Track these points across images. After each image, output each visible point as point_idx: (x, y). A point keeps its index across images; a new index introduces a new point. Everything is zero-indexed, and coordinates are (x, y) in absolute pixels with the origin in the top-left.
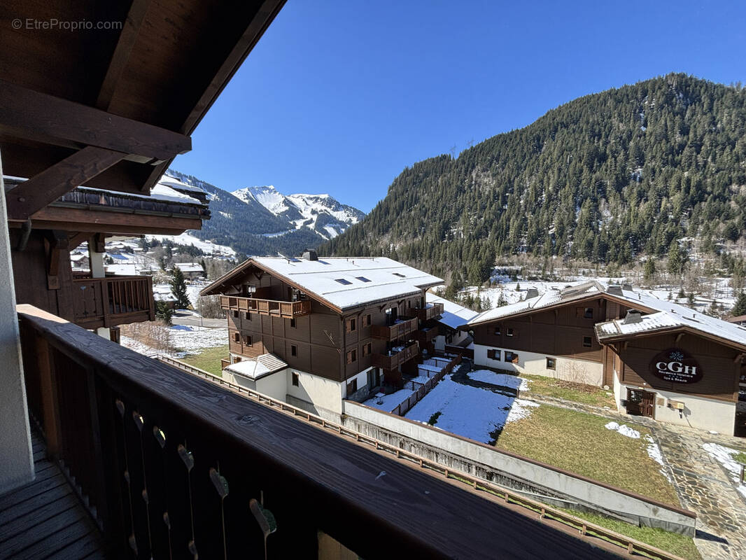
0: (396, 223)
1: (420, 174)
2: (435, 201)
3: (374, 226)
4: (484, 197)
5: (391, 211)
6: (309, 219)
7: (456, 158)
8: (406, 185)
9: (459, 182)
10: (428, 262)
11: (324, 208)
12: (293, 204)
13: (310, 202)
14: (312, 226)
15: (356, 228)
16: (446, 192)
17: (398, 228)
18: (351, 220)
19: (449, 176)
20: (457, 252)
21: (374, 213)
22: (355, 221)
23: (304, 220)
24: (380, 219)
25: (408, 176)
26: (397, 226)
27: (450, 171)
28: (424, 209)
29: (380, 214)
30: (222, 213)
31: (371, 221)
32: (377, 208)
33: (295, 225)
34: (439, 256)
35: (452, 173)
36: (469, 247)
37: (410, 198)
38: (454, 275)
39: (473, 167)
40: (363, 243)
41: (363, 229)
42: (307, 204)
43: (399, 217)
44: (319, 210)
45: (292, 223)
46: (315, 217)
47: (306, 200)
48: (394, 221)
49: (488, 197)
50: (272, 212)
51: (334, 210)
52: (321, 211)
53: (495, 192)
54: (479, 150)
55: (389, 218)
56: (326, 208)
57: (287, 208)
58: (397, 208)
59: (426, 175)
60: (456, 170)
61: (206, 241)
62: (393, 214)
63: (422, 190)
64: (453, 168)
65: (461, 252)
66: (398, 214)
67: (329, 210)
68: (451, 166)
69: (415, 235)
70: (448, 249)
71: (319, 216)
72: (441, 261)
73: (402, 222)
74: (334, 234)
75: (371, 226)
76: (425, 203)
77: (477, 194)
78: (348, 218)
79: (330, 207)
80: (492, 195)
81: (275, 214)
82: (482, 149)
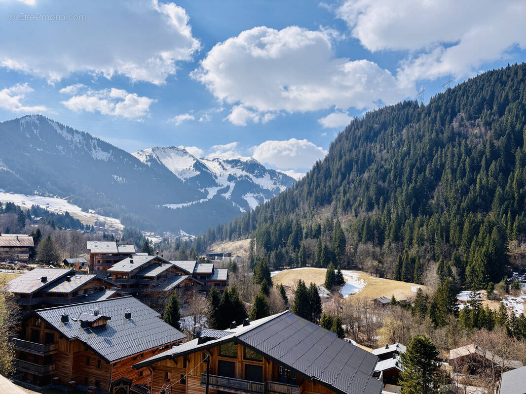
0: (342, 189)
1: (376, 125)
2: (399, 159)
3: (310, 193)
4: (474, 154)
5: (334, 173)
6: (225, 186)
7: (427, 103)
8: (354, 139)
9: (434, 133)
10: (393, 245)
11: (244, 173)
12: (206, 168)
13: (228, 167)
14: (227, 195)
15: (284, 196)
16: (415, 148)
17: (344, 196)
18: (278, 189)
19: (417, 127)
20: (442, 231)
21: (310, 177)
22: (283, 189)
23: (219, 188)
24: (318, 185)
25: (357, 128)
26: (342, 194)
27: (418, 120)
28: (382, 170)
29: (317, 178)
30: (115, 177)
31: (306, 188)
32: (314, 169)
33: (207, 193)
34: (411, 239)
35: (422, 123)
36: (461, 224)
37: (361, 156)
38: (441, 268)
39: (454, 114)
40: (292, 216)
41: (293, 198)
42: (224, 169)
43: (345, 182)
44: (238, 175)
45: (203, 191)
46: (232, 185)
47: (223, 163)
48: (338, 187)
49: (482, 153)
50: (179, 177)
51: (257, 176)
52: (241, 176)
53: (492, 145)
54: (460, 93)
55: (330, 182)
56: (248, 174)
57: (198, 173)
58: (343, 169)
59: (384, 126)
60: (427, 119)
61: (90, 211)
62: (337, 177)
63: (378, 146)
64: (423, 116)
65: (448, 232)
66: (344, 178)
67: (251, 176)
68: (419, 114)
69: (370, 207)
70: (425, 227)
71: (237, 183)
72: (416, 246)
73: (349, 188)
74: (253, 204)
75: (305, 194)
76: (383, 162)
77: (463, 149)
78: (275, 187)
79: (253, 173)
80: (488, 150)
81: (182, 179)
82: (465, 91)
